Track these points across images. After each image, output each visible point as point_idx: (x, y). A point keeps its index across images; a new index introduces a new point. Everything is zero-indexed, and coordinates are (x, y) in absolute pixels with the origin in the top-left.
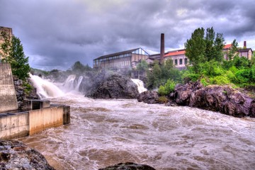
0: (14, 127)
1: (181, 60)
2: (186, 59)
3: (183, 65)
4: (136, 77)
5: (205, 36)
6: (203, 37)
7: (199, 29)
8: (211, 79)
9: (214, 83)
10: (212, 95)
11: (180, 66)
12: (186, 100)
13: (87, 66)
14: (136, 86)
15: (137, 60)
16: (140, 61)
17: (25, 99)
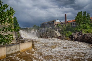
0: (15, 50)
1: (73, 24)
2: (75, 23)
3: (74, 25)
4: (57, 30)
5: (83, 14)
6: (82, 15)
7: (80, 12)
8: (86, 31)
9: (87, 32)
10: (87, 37)
11: (73, 26)
12: (76, 38)
13: (38, 26)
14: (57, 34)
15: (56, 24)
16: (58, 24)
17: (18, 39)
